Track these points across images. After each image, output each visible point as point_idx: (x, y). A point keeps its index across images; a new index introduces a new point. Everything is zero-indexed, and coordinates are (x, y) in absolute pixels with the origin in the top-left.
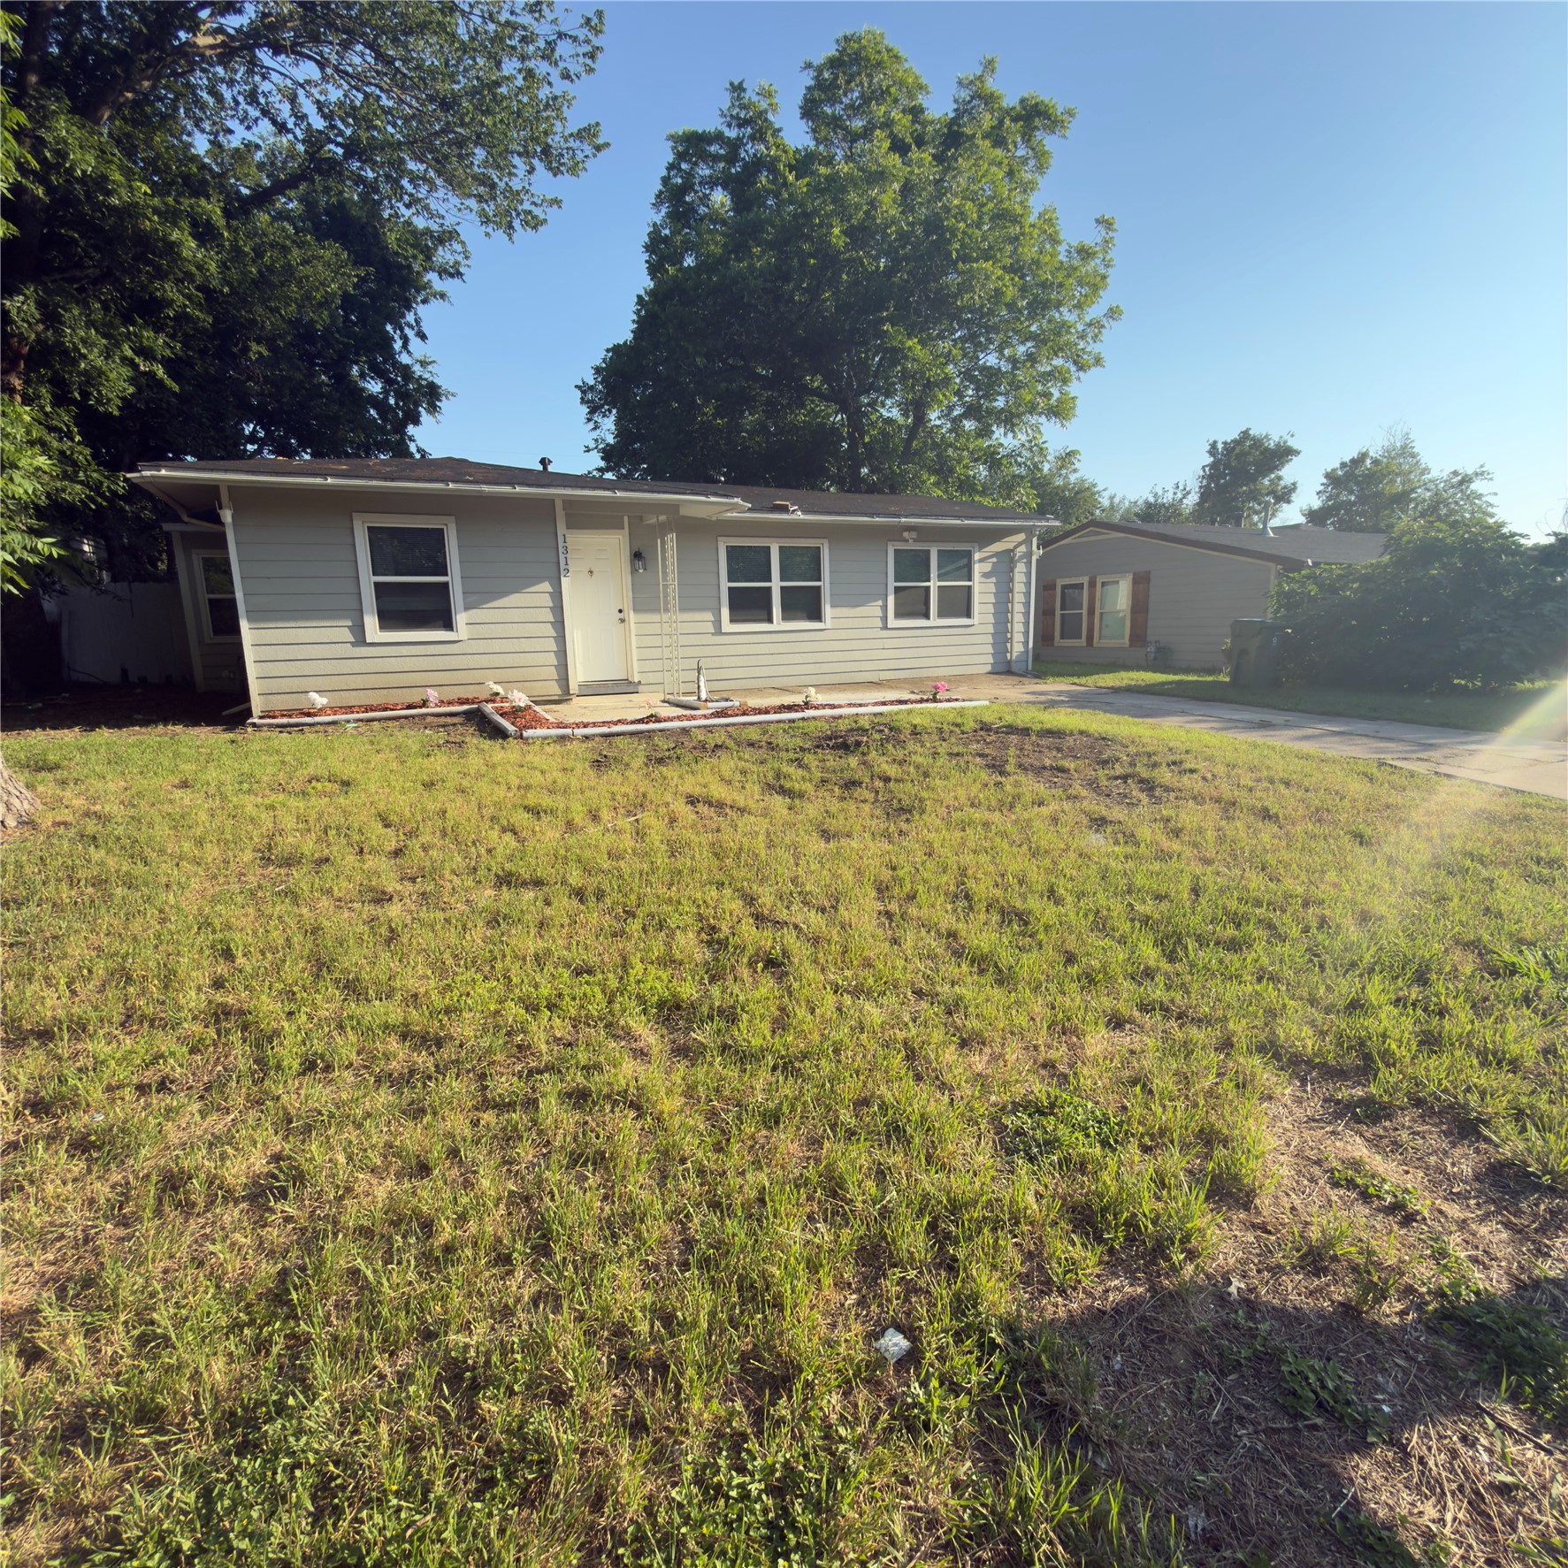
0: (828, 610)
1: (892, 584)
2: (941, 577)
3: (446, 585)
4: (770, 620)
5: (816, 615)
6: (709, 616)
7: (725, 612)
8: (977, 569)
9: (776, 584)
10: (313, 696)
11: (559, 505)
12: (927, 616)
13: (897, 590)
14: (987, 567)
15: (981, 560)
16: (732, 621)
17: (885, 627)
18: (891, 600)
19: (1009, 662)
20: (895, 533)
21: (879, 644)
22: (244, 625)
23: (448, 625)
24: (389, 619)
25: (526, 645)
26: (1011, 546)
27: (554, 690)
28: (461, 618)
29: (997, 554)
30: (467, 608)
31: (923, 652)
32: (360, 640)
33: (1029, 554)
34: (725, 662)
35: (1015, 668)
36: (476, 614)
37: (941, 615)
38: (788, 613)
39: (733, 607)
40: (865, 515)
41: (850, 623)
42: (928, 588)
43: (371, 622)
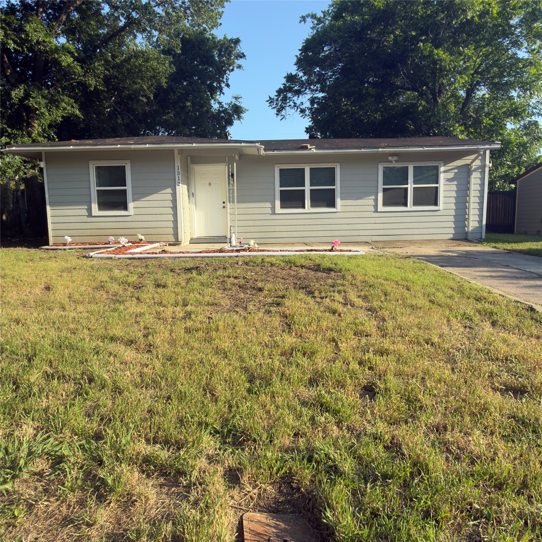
0: (339, 202)
1: (381, 186)
2: (415, 183)
3: (125, 190)
4: (303, 207)
5: (332, 204)
6: (269, 205)
7: (278, 203)
8: (442, 177)
9: (307, 188)
10: (66, 237)
11: (176, 152)
12: (405, 204)
13: (384, 190)
14: (451, 175)
15: (445, 172)
16: (282, 207)
17: (376, 211)
18: (380, 196)
19: (467, 233)
20: (384, 157)
21: (372, 220)
22: (48, 208)
23: (126, 208)
24: (103, 206)
25: (159, 218)
26: (469, 162)
27: (172, 239)
28: (131, 205)
29: (458, 167)
30: (133, 201)
31: (401, 226)
32: (90, 215)
33: (483, 167)
34: (277, 228)
35: (470, 237)
36: (138, 203)
37: (415, 203)
38: (315, 203)
39: (282, 200)
40: (356, 148)
41: (353, 209)
42: (407, 189)
43: (95, 207)
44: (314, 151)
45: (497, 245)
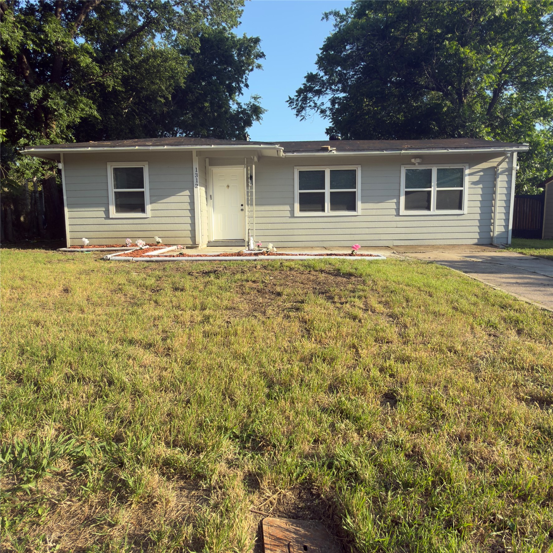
0: (359, 205)
1: (403, 189)
2: (439, 185)
3: (143, 192)
4: (323, 210)
5: (353, 207)
6: (288, 208)
7: (297, 206)
8: (467, 180)
9: (327, 191)
10: (84, 239)
11: (194, 154)
12: (428, 208)
13: (407, 193)
14: (476, 178)
15: (470, 174)
16: (301, 210)
17: (398, 215)
18: (403, 199)
19: (492, 238)
20: (406, 160)
21: (394, 224)
22: (66, 210)
23: (143, 210)
24: (121, 208)
25: (177, 220)
26: (495, 164)
27: (189, 242)
28: (148, 207)
29: (483, 170)
30: (151, 203)
31: (425, 230)
32: (108, 217)
33: (510, 169)
34: (296, 232)
35: (495, 242)
36: (156, 206)
37: (439, 207)
38: (335, 206)
39: (302, 203)
40: (378, 150)
41: (374, 212)
42: (430, 192)
43: (112, 209)
44: (335, 153)
45: (524, 251)
